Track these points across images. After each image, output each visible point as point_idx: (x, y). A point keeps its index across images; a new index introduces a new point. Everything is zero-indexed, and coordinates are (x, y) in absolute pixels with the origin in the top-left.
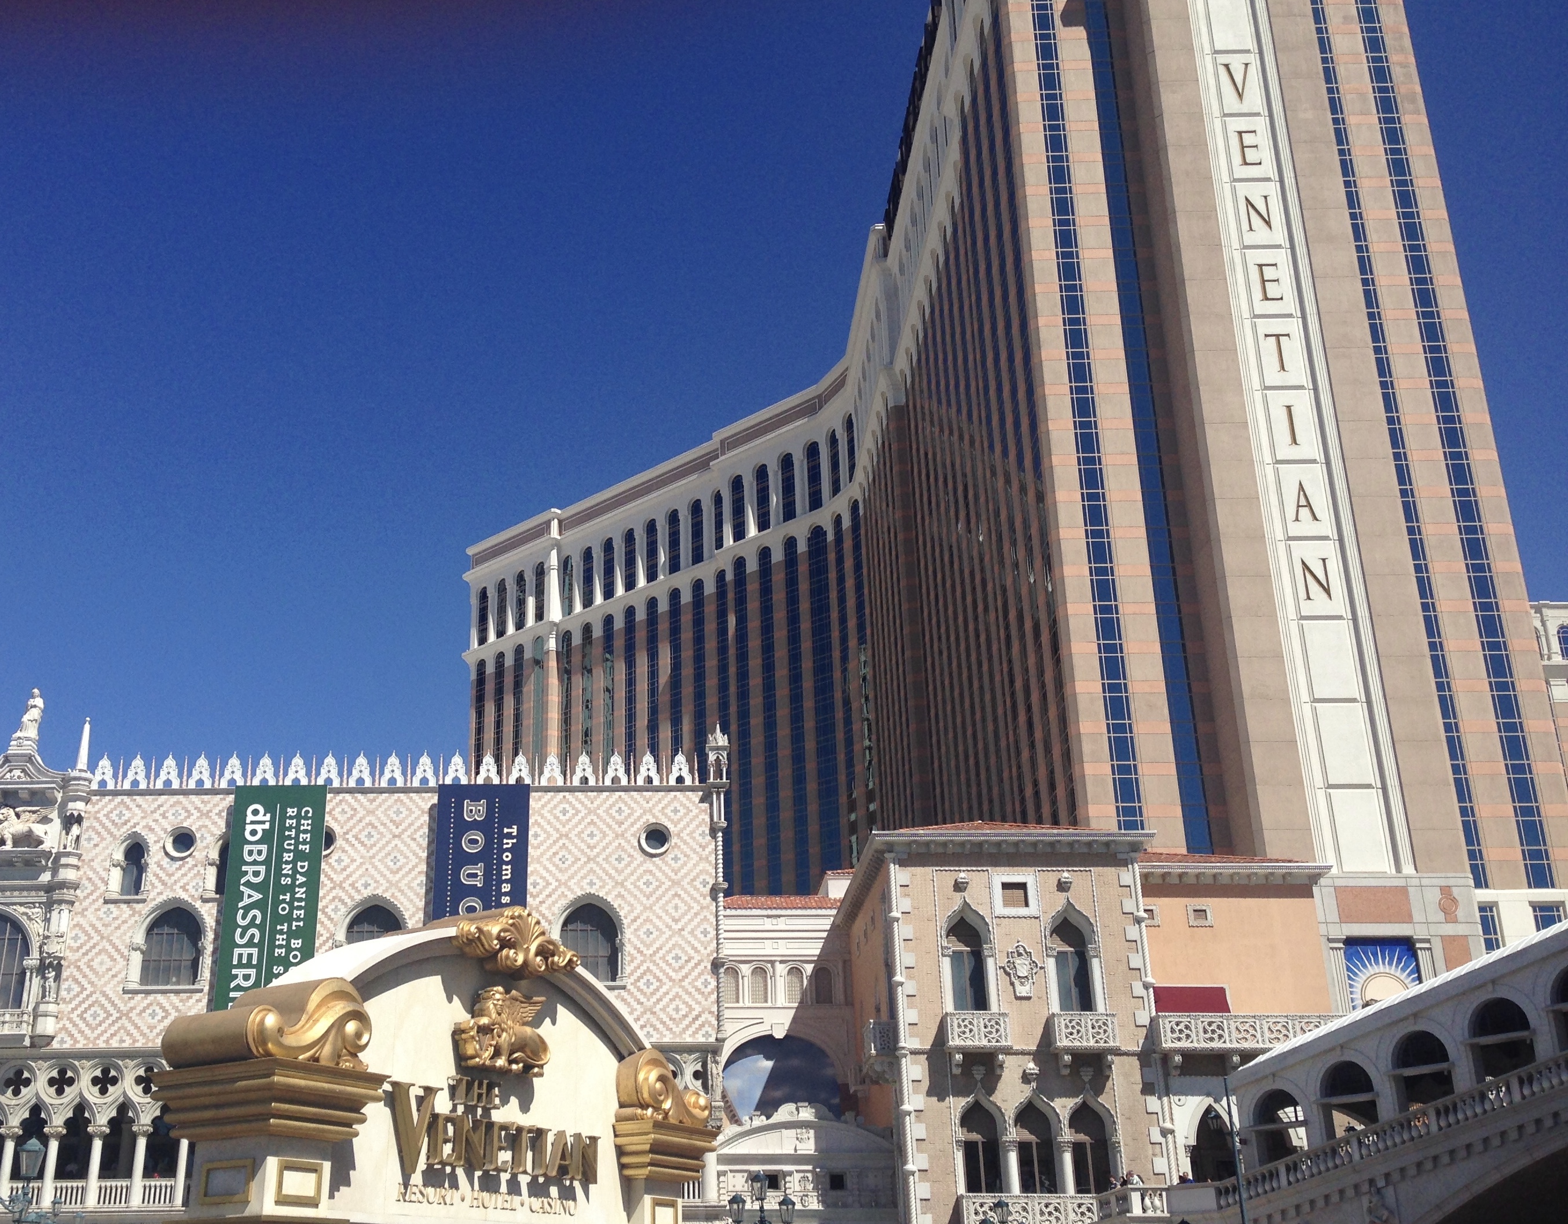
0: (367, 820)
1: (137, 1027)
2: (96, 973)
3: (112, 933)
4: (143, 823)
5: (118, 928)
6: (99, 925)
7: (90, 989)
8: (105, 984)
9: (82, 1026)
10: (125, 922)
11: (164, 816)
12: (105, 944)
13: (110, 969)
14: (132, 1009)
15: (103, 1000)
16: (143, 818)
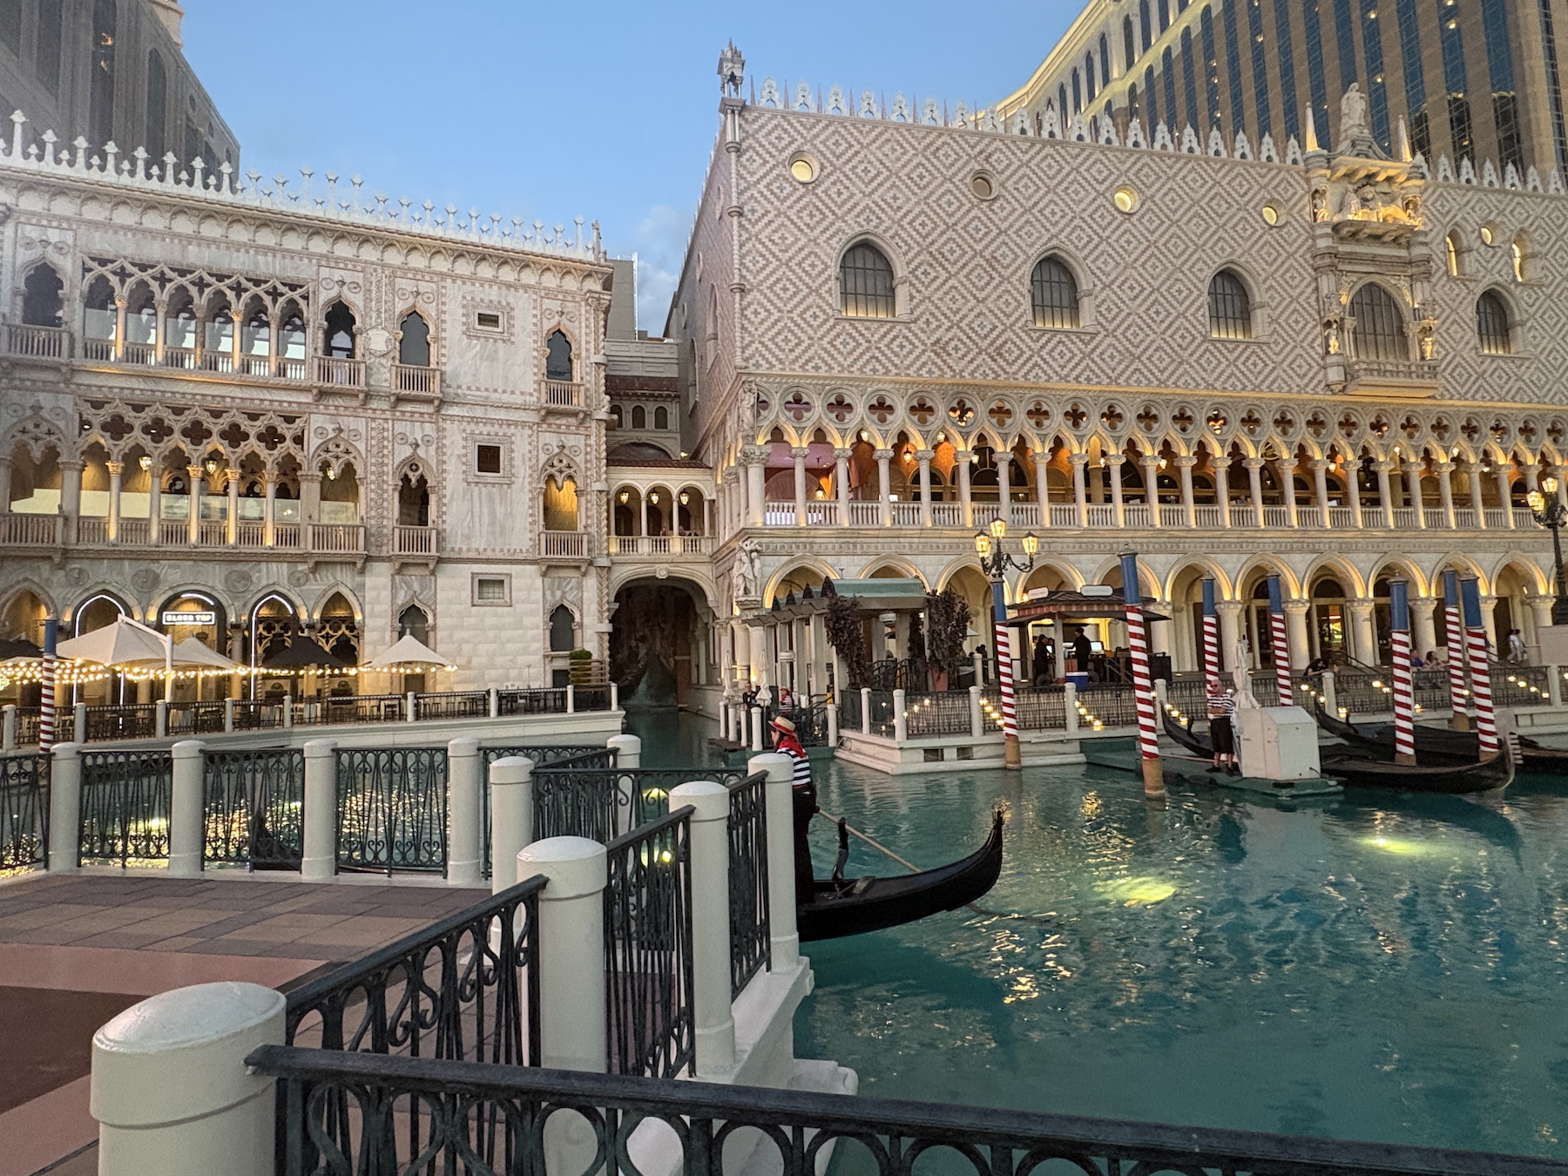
1: (1492, 387)
2: (1455, 341)
3: (1458, 308)
4: (1460, 214)
6: (1448, 300)
8: (1464, 349)
12: (1455, 316)
14: (1485, 372)
16: (1459, 210)
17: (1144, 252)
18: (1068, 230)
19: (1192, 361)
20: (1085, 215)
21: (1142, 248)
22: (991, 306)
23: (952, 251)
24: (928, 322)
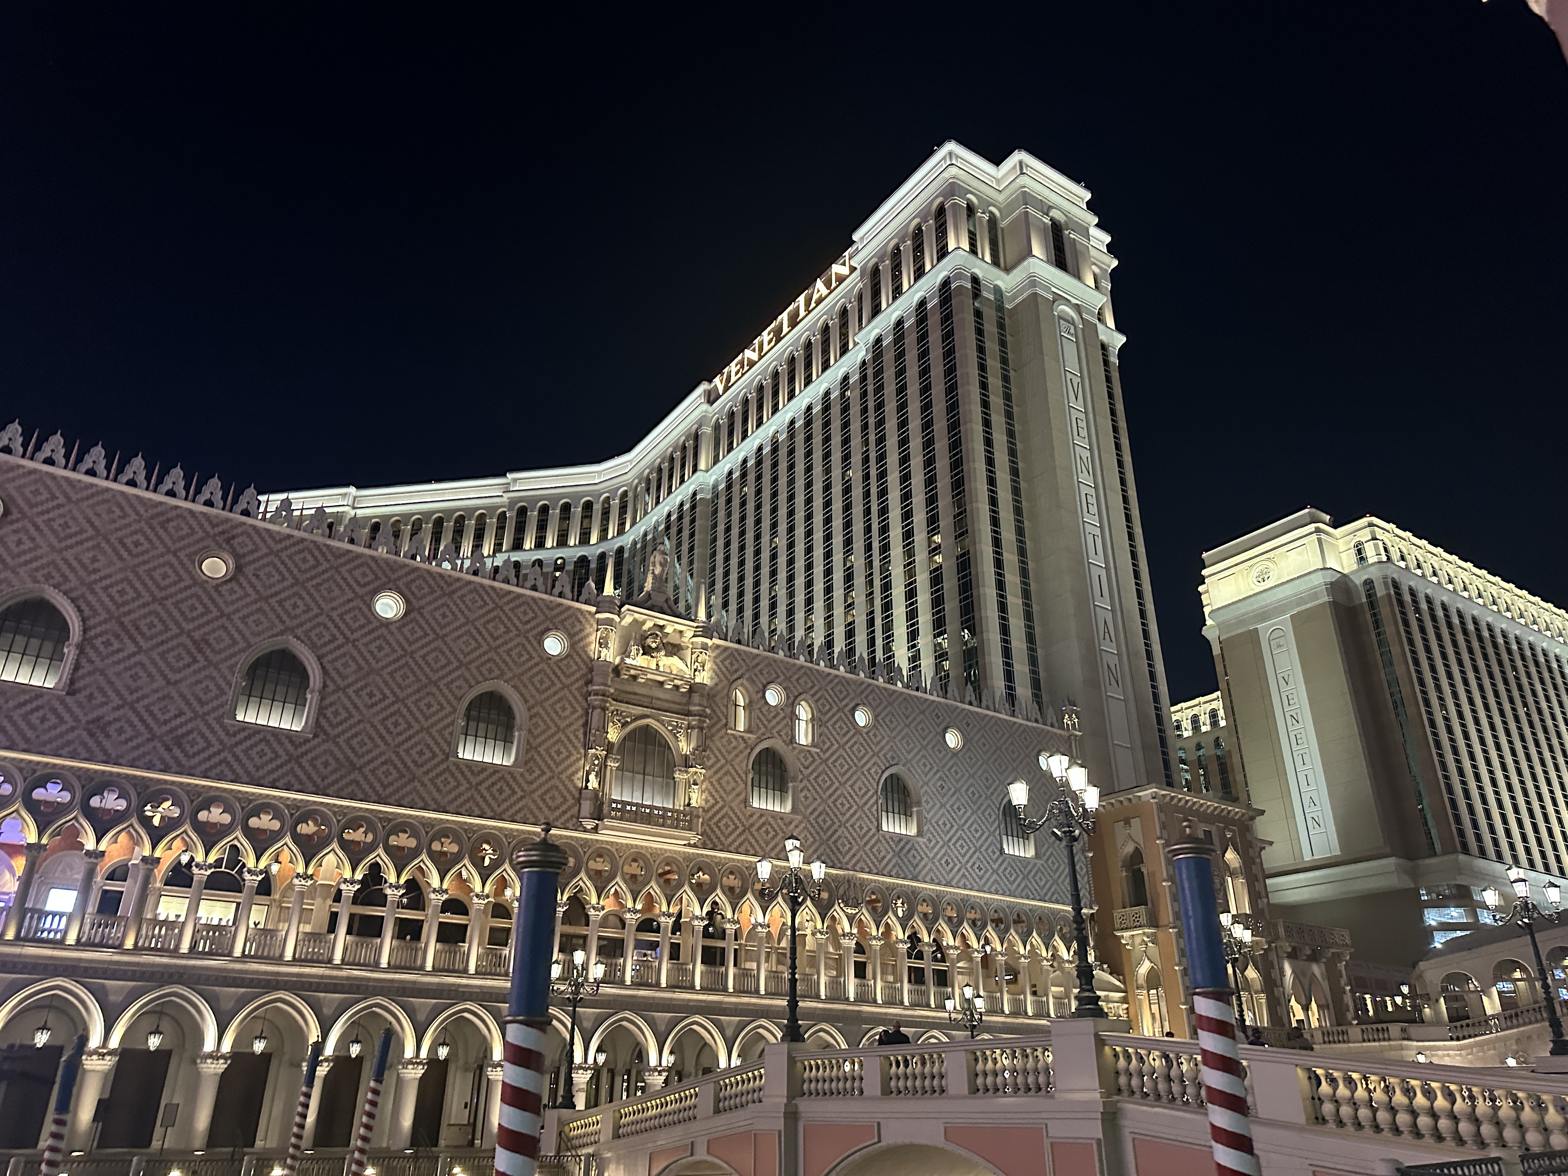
0: (889, 709)
1: (757, 841)
2: (725, 791)
3: (733, 760)
4: (747, 675)
5: (737, 756)
6: (723, 750)
7: (721, 803)
8: (733, 800)
9: (717, 832)
10: (741, 752)
11: (761, 671)
12: (729, 767)
13: (734, 789)
14: (752, 825)
15: (731, 813)
16: (747, 670)
17: (397, 660)
18: (308, 626)
19: (426, 779)
20: (334, 614)
21: (395, 656)
22: (186, 691)
23: (151, 626)
24: (91, 696)
